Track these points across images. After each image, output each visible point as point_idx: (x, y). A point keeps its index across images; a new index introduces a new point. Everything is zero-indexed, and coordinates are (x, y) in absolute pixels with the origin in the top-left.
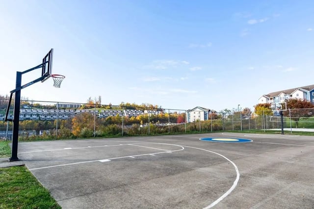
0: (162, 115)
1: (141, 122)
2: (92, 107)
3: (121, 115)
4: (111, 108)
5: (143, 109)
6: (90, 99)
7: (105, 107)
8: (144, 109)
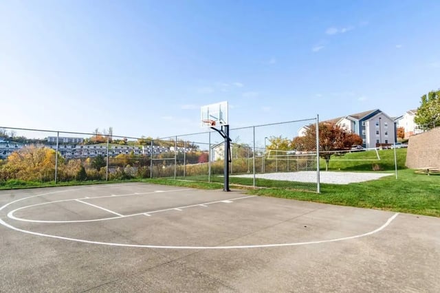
0: (193, 153)
1: (164, 162)
2: (99, 142)
3: (137, 153)
4: (125, 143)
5: (169, 145)
6: (97, 131)
7: (117, 142)
8: (171, 145)
